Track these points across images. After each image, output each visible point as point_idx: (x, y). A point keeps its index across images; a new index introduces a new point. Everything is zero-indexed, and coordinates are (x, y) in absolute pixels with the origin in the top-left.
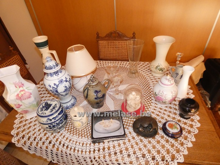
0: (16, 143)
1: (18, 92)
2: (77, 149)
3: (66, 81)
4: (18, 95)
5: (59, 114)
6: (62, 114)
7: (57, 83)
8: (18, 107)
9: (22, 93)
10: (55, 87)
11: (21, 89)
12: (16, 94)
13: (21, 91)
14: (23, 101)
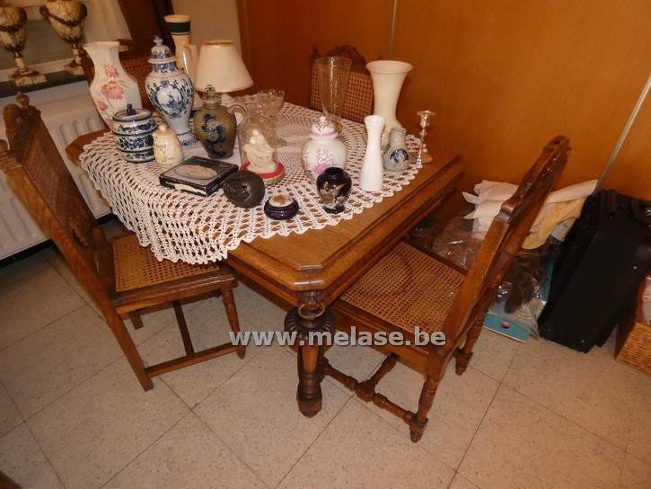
0: (83, 160)
1: (107, 83)
2: (139, 186)
3: (174, 87)
4: (106, 86)
5: (140, 127)
6: (144, 131)
7: (159, 84)
8: (103, 110)
9: (112, 85)
10: (154, 89)
11: (112, 79)
12: (104, 84)
13: (112, 82)
14: (111, 100)
